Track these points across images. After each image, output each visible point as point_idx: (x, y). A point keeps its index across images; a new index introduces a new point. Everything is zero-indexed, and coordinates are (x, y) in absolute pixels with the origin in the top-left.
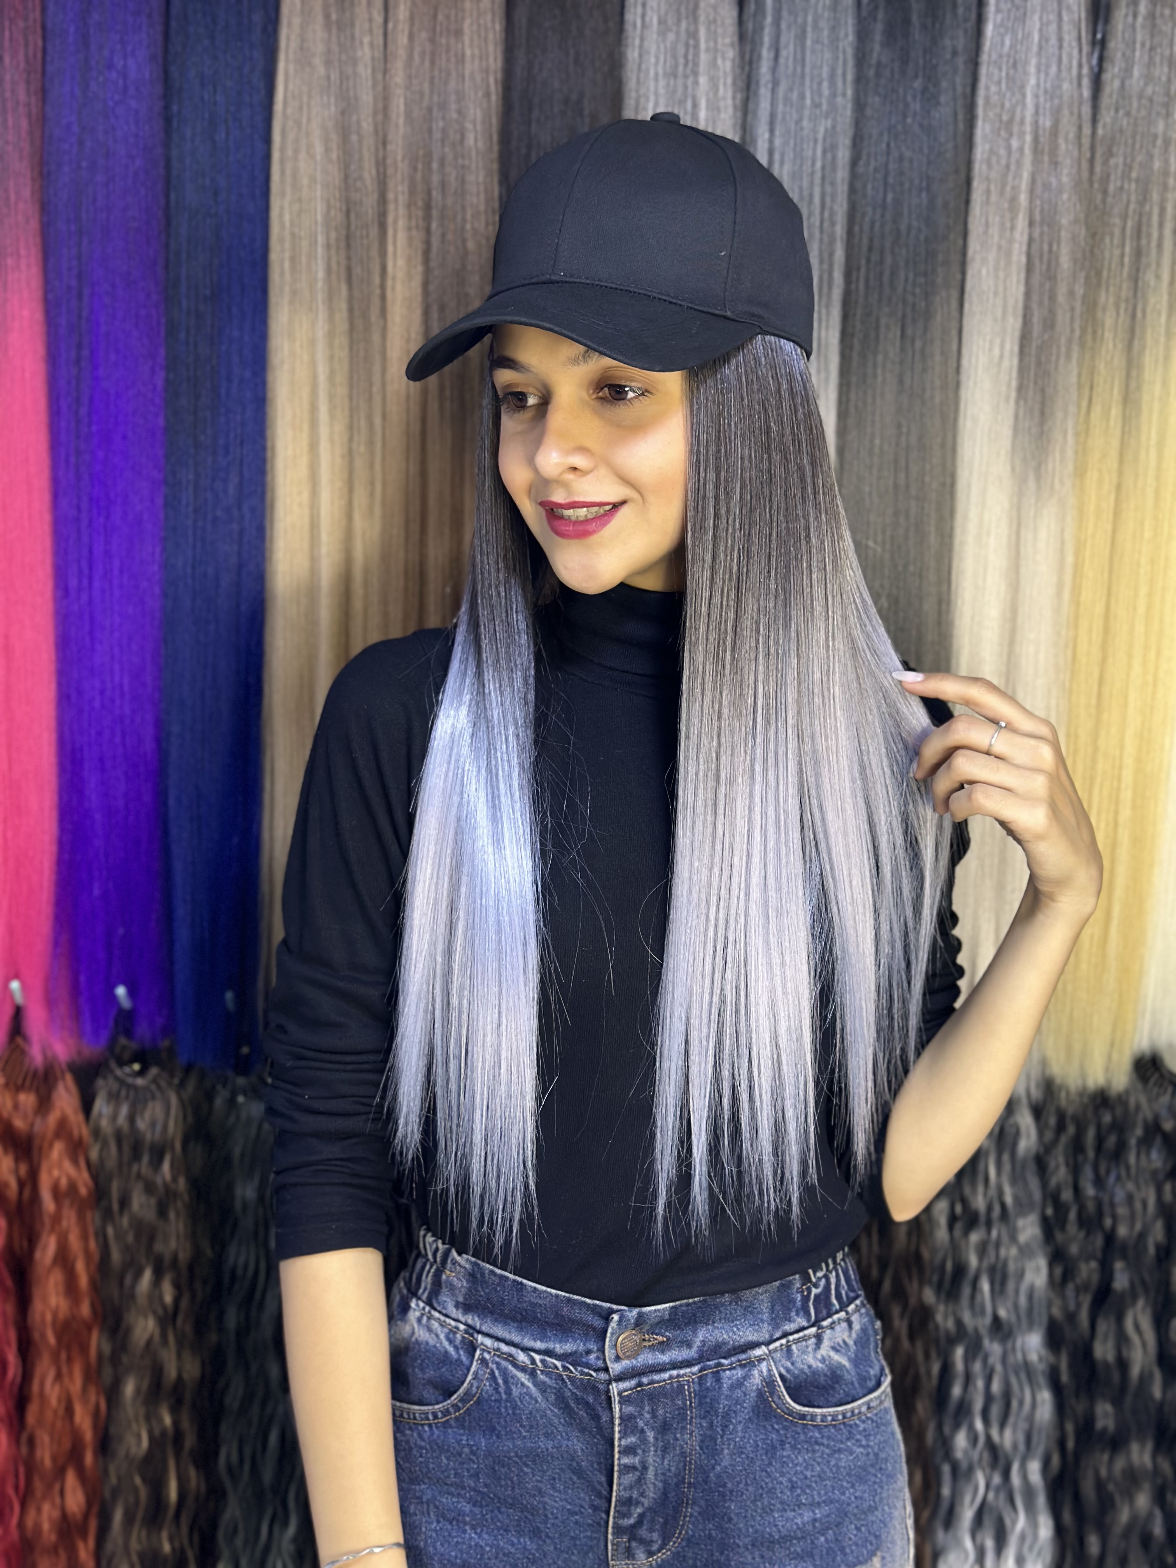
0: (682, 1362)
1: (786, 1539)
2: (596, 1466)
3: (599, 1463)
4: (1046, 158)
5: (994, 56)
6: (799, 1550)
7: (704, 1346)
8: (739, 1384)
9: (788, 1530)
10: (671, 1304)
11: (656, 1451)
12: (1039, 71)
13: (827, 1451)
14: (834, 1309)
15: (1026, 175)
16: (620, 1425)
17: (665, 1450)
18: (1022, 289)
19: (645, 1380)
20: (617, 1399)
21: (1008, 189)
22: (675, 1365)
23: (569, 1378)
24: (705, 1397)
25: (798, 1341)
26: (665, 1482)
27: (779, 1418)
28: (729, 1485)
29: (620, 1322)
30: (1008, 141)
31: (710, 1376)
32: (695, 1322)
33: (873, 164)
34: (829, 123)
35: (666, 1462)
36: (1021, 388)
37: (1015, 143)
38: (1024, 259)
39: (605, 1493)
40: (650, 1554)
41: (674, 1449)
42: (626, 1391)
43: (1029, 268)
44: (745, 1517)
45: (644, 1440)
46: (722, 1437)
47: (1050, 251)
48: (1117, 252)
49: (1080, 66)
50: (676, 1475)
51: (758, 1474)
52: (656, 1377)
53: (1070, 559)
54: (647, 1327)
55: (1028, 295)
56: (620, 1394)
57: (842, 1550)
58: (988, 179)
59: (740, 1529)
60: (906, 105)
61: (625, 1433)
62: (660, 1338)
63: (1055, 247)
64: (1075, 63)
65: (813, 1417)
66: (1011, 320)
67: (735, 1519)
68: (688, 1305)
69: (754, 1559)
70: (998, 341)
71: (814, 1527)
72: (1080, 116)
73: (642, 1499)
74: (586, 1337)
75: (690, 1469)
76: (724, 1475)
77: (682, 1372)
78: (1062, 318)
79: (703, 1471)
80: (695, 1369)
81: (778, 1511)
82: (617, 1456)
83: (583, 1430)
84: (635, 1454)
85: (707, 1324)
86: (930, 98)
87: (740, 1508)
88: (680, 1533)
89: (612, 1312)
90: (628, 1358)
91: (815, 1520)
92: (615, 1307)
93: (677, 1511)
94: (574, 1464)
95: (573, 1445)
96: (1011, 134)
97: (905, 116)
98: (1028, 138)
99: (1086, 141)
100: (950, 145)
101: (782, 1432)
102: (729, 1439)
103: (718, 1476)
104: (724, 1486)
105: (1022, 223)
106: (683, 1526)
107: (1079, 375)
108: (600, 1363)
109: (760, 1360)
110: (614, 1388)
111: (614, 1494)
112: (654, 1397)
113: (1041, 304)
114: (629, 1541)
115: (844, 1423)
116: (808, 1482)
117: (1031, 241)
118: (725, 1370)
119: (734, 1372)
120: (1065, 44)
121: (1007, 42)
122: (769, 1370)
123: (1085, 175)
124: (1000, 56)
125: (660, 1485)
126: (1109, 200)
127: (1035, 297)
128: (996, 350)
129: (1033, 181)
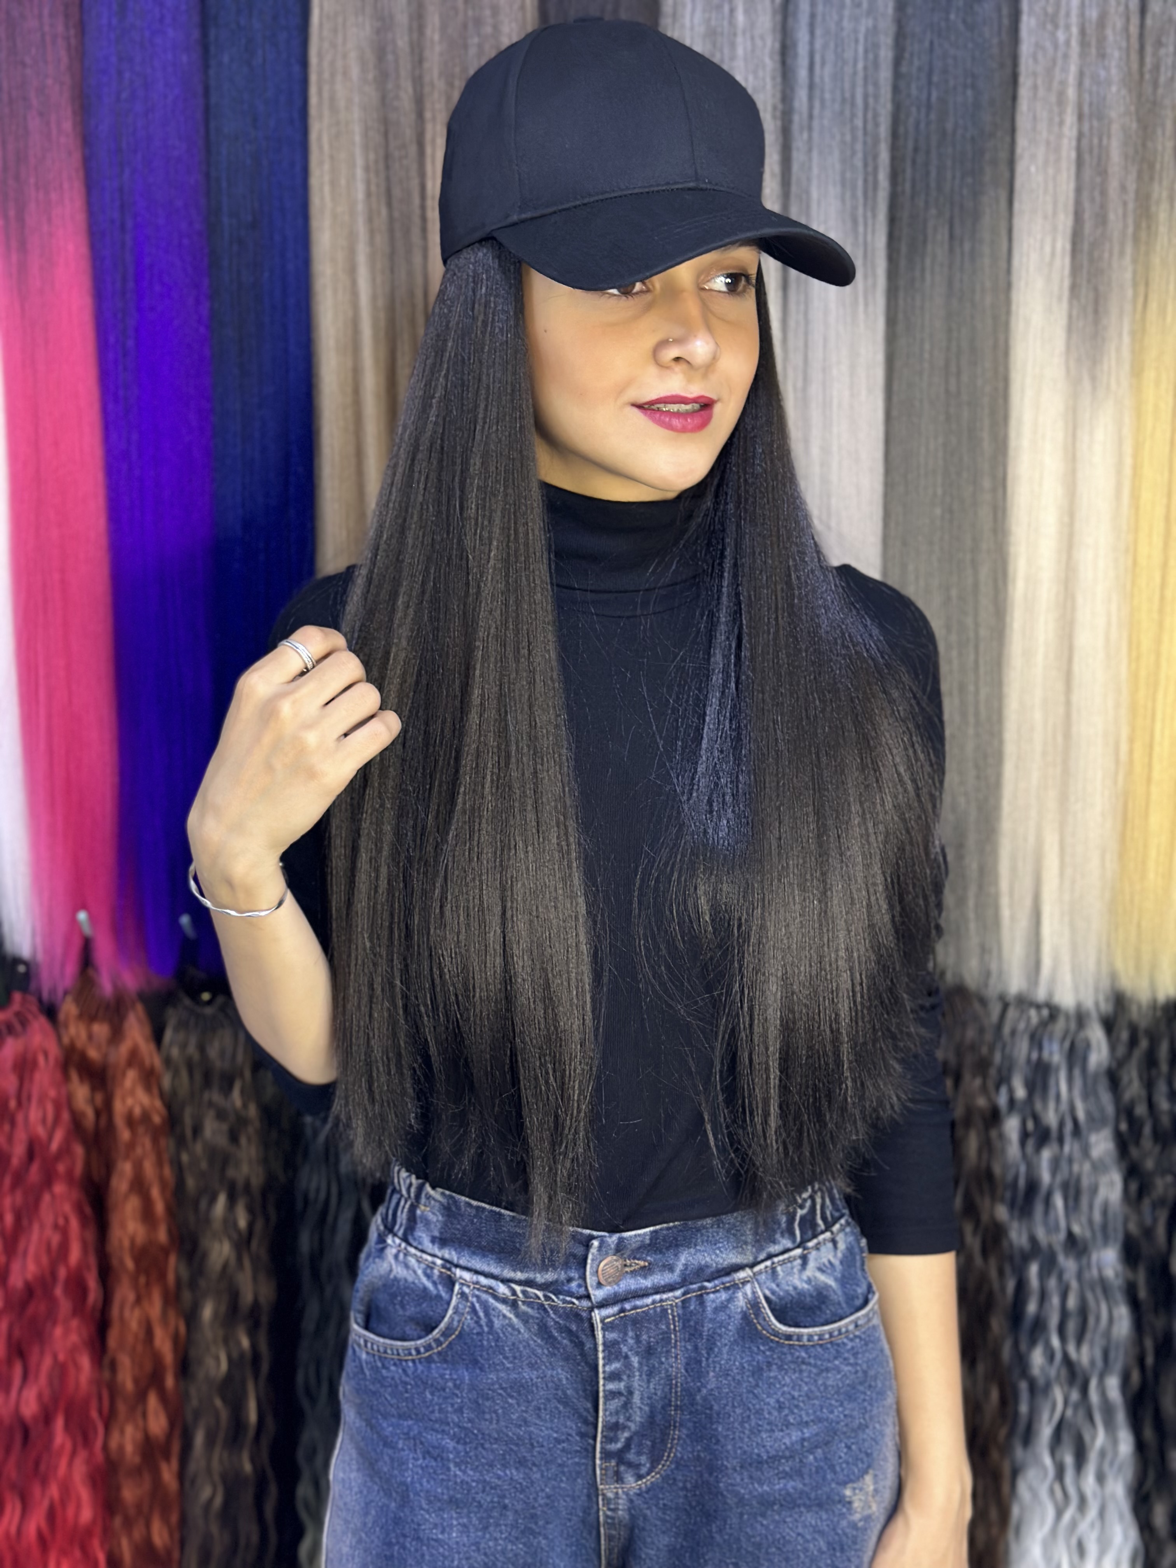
0: (664, 1287)
1: (775, 1459)
2: (581, 1393)
3: (585, 1390)
4: (1093, 51)
6: (787, 1469)
7: (686, 1269)
8: (723, 1307)
9: (777, 1451)
10: (652, 1229)
11: (641, 1376)
13: (814, 1370)
14: (819, 1229)
15: (1073, 69)
16: (603, 1351)
17: (650, 1374)
18: (1072, 186)
19: (627, 1306)
20: (600, 1325)
21: (1055, 85)
22: (657, 1290)
23: (552, 1307)
24: (689, 1321)
25: (783, 1263)
26: (652, 1406)
27: (766, 1340)
28: (716, 1407)
29: (600, 1248)
30: (1053, 35)
31: (694, 1299)
32: (677, 1246)
33: (916, 63)
34: (870, 22)
35: (652, 1386)
36: (1074, 287)
37: (1061, 36)
38: (1073, 155)
39: (591, 1419)
40: (640, 1477)
41: (660, 1373)
42: (608, 1317)
43: (1080, 163)
44: (733, 1439)
45: (628, 1365)
46: (707, 1359)
47: (1100, 145)
50: (662, 1399)
51: (745, 1396)
52: (639, 1303)
53: (1128, 462)
54: (628, 1253)
55: (1078, 190)
56: (602, 1321)
57: (832, 1468)
58: (1035, 74)
59: (728, 1452)
61: (609, 1360)
62: (642, 1263)
63: (1105, 142)
65: (800, 1337)
66: (1062, 217)
67: (722, 1440)
68: (668, 1229)
69: (742, 1480)
70: (1049, 239)
71: (803, 1446)
73: (629, 1424)
74: (566, 1266)
75: (676, 1392)
76: (711, 1398)
77: (665, 1296)
78: (1114, 213)
79: (690, 1394)
80: (678, 1293)
81: (767, 1431)
82: (601, 1382)
83: (567, 1359)
84: (620, 1380)
85: (689, 1248)
87: (728, 1429)
88: (669, 1456)
89: (593, 1238)
90: (609, 1284)
91: (803, 1439)
92: (595, 1233)
93: (664, 1435)
94: (560, 1393)
95: (558, 1374)
96: (1056, 27)
97: (948, 12)
98: (1075, 30)
99: (1134, 29)
100: (995, 41)
101: (768, 1353)
102: (714, 1362)
103: (705, 1399)
104: (711, 1408)
105: (1070, 118)
106: (671, 1448)
107: (1135, 273)
108: (582, 1291)
109: (744, 1283)
110: (597, 1315)
111: (600, 1420)
112: (637, 1322)
113: (1092, 200)
114: (618, 1465)
115: (831, 1343)
116: (796, 1402)
117: (1080, 136)
118: (708, 1293)
119: (718, 1295)
122: (754, 1293)
123: (1135, 64)
125: (647, 1409)
126: (1160, 91)
127: (1085, 194)
128: (1048, 249)
129: (1081, 74)
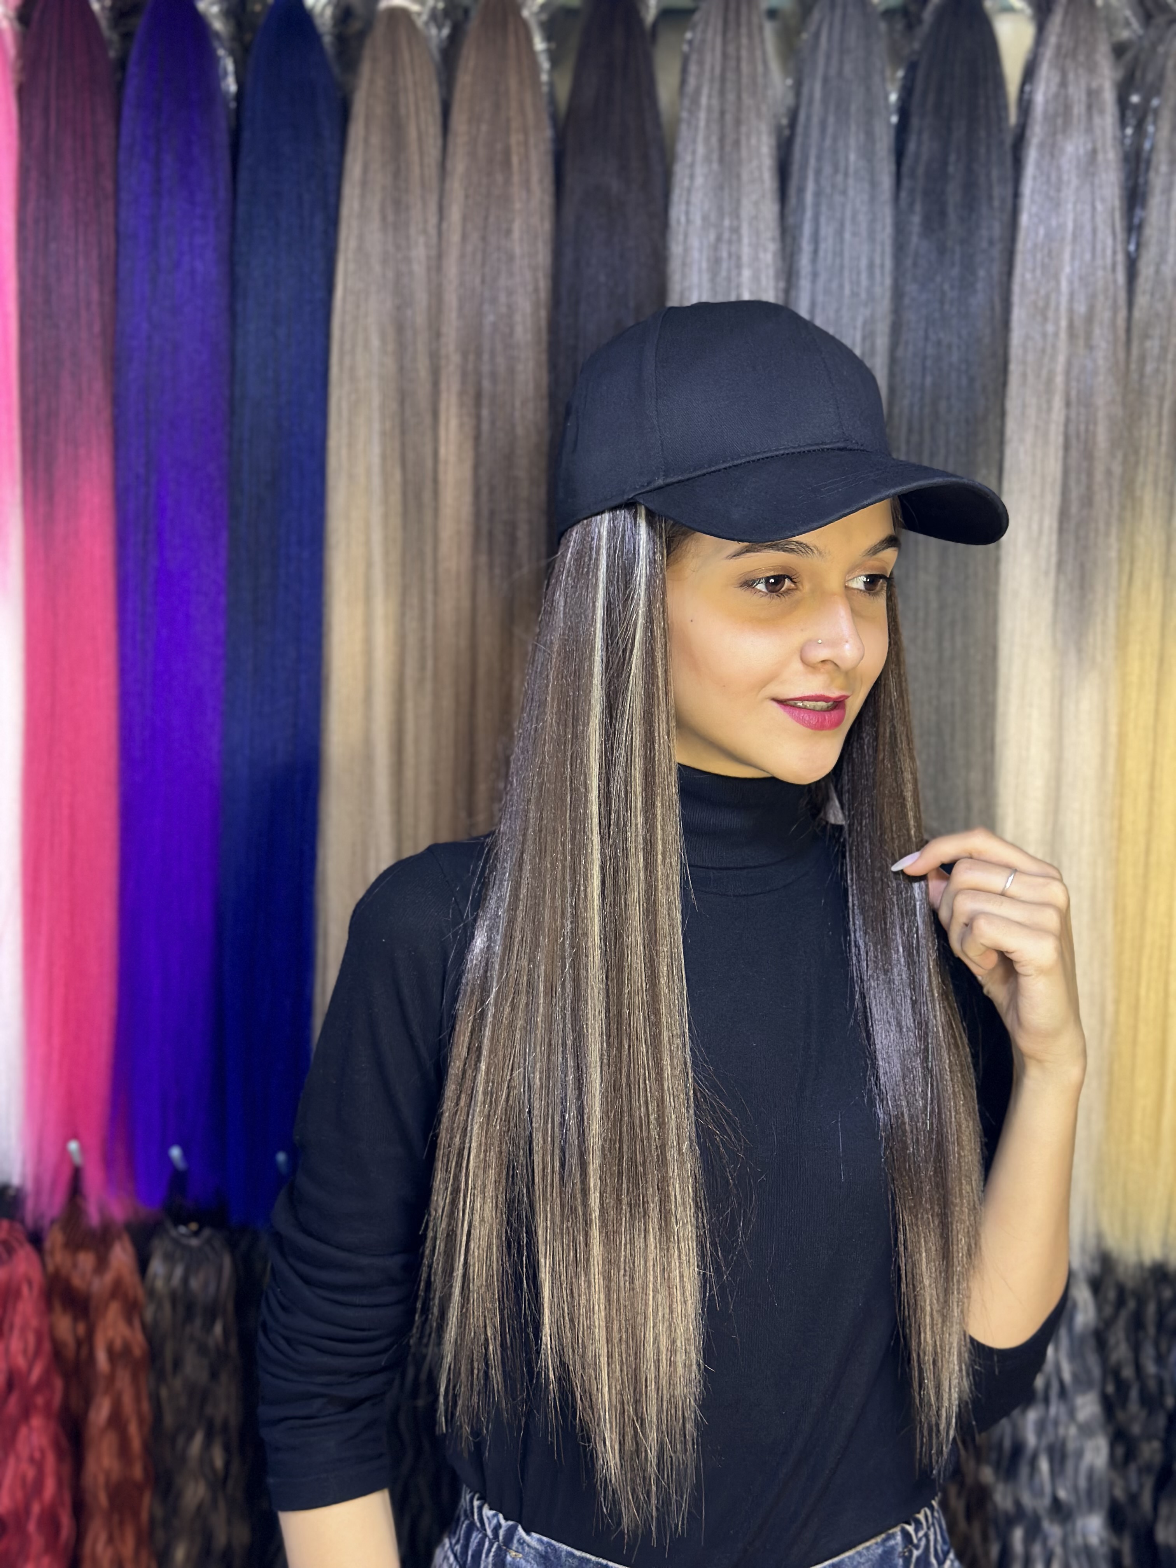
4: (1081, 342)
5: (1029, 245)
12: (1073, 257)
15: (1061, 359)
18: (1060, 467)
21: (1044, 373)
30: (1043, 326)
33: (911, 349)
34: (867, 312)
36: (1060, 565)
37: (1050, 328)
38: (1061, 439)
43: (1067, 447)
47: (1087, 430)
48: (1154, 432)
49: (1114, 253)
53: (1113, 729)
55: (1065, 472)
58: (1024, 362)
60: (943, 293)
63: (1091, 427)
64: (1109, 252)
66: (1049, 496)
70: (1036, 518)
72: (1115, 301)
78: (1101, 497)
86: (966, 285)
96: (1045, 319)
97: (942, 302)
98: (1064, 323)
99: (1121, 326)
100: (987, 331)
105: (1058, 403)
107: (1120, 551)
113: (1079, 481)
117: (1068, 422)
120: (1100, 235)
121: (1042, 231)
123: (1121, 355)
124: (1035, 245)
126: (1146, 381)
127: (1073, 476)
128: (1035, 527)
129: (1069, 364)
